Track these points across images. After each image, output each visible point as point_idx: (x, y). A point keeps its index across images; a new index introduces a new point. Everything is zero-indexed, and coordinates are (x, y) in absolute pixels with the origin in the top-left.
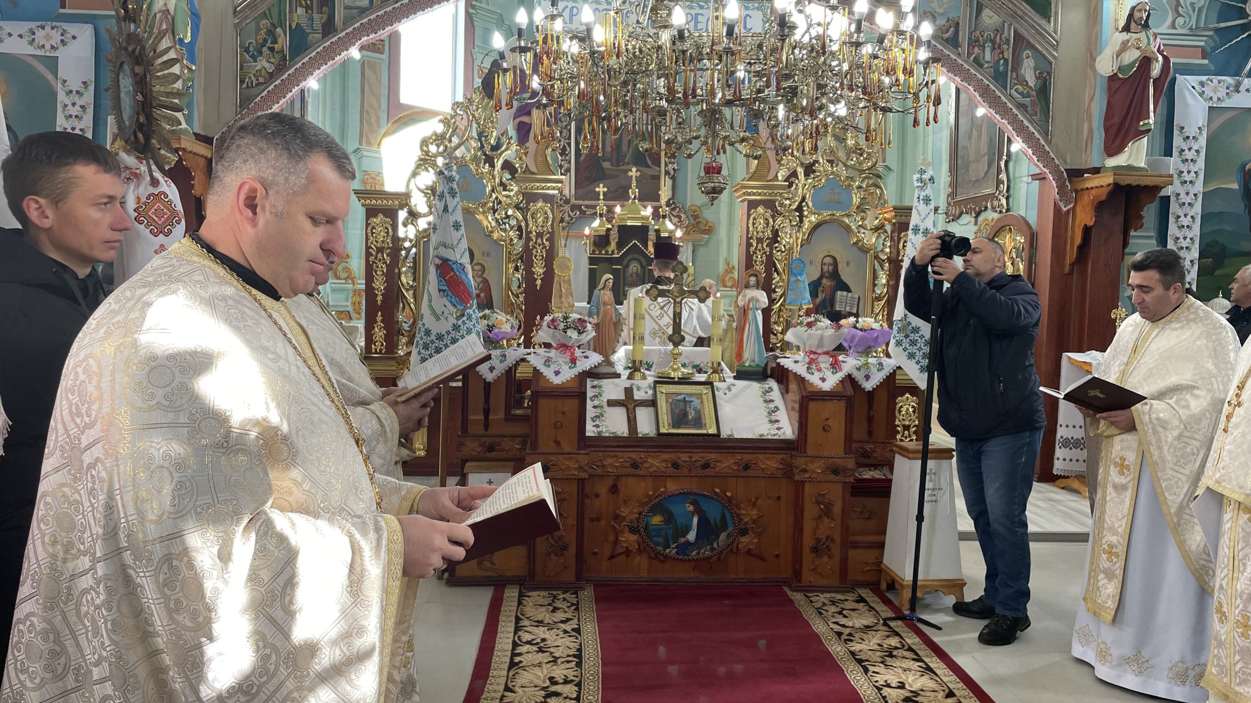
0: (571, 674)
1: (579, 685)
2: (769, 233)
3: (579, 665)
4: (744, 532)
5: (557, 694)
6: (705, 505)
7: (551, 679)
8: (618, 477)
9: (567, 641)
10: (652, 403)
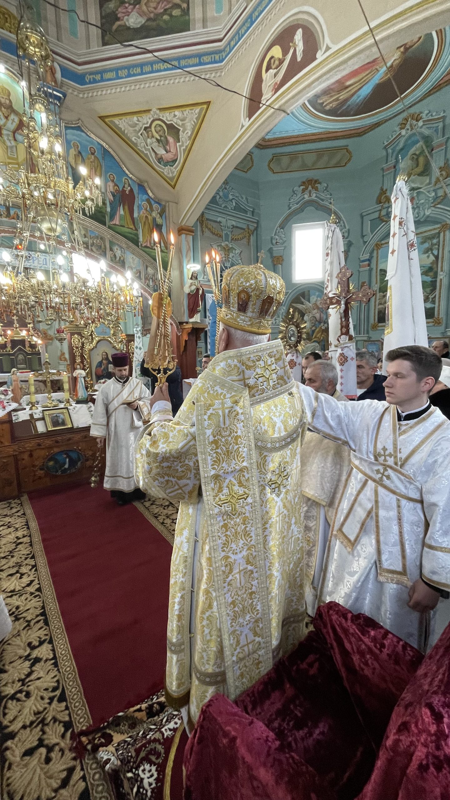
0: (25, 533)
1: (30, 536)
2: (80, 345)
3: (28, 528)
4: (87, 460)
5: (21, 543)
6: (71, 454)
7: (17, 537)
8: (31, 451)
9: (20, 520)
10: (43, 419)
